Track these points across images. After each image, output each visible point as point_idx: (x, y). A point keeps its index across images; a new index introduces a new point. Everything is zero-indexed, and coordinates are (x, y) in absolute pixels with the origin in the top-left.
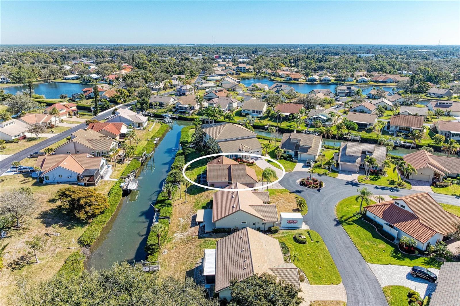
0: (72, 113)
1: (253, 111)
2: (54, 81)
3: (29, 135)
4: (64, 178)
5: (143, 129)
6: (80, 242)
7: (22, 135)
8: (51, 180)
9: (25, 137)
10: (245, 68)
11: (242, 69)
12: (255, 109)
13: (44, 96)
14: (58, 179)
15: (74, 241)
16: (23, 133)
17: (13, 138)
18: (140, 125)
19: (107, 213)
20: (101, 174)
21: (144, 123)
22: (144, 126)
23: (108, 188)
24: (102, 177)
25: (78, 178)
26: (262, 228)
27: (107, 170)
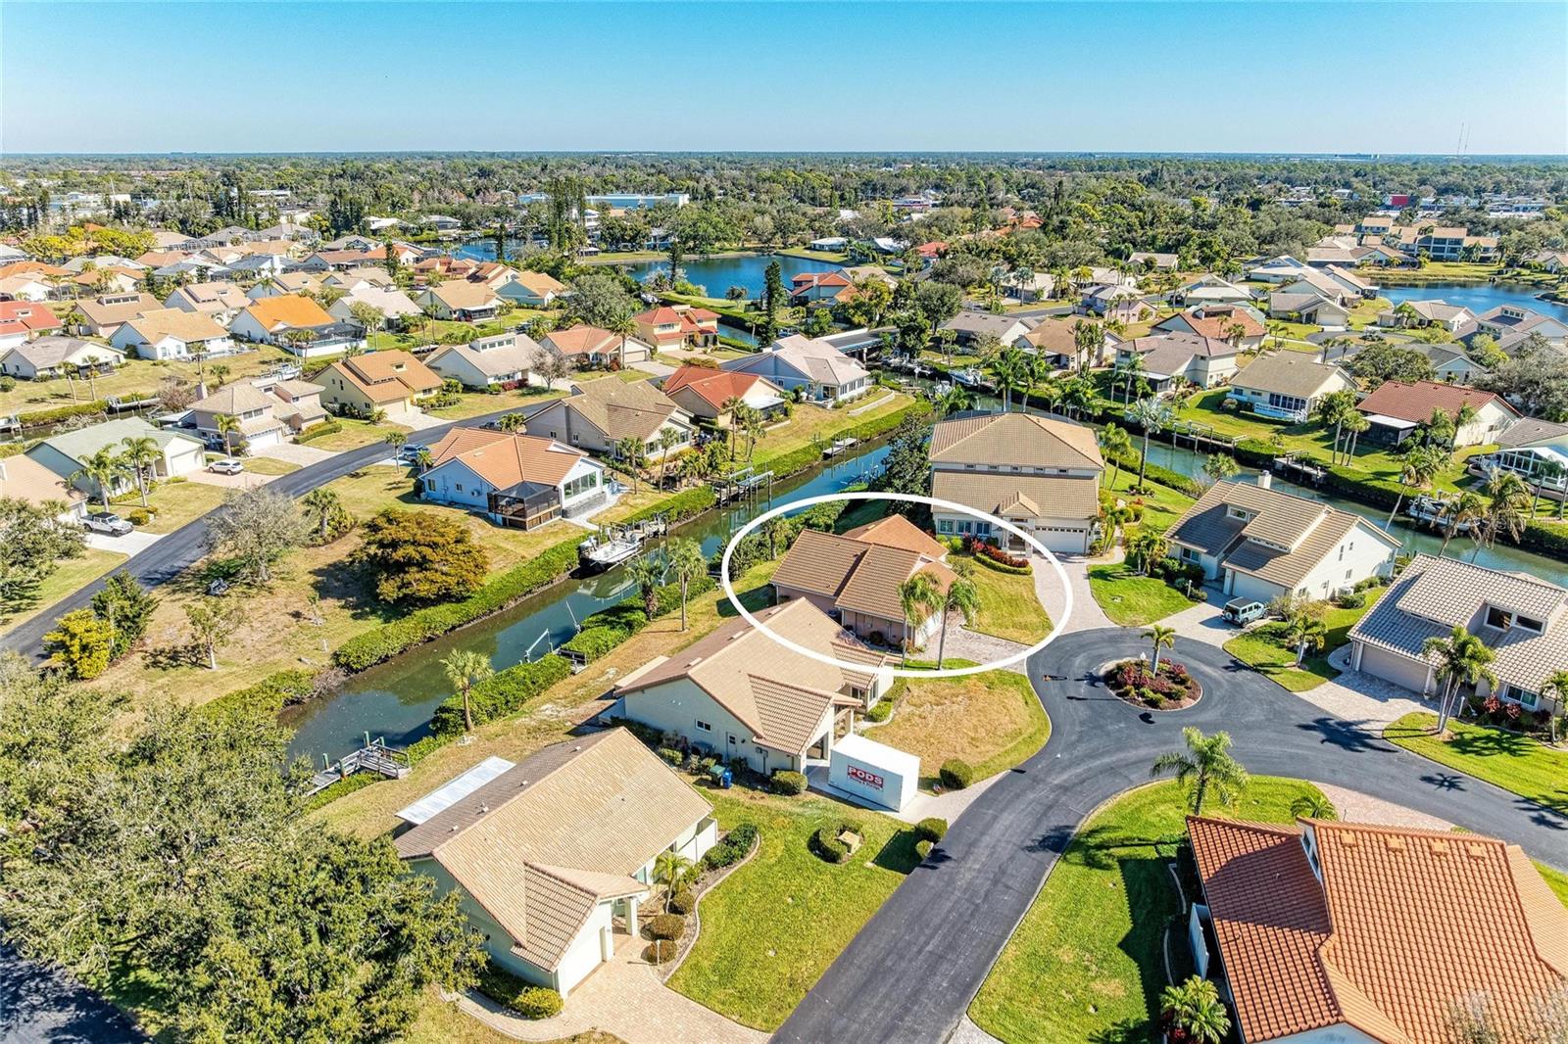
1: (1272, 395)
2: (783, 252)
3: (535, 380)
4: (465, 496)
5: (835, 407)
6: (336, 656)
7: (519, 376)
8: (439, 492)
9: (522, 384)
11: (1447, 246)
12: (1282, 391)
13: (703, 288)
14: (453, 493)
15: (329, 647)
16: (524, 372)
17: (491, 381)
18: (829, 391)
19: (471, 607)
20: (567, 503)
21: (844, 390)
22: (841, 398)
23: (550, 543)
24: (564, 513)
25: (494, 500)
26: (757, 763)
27: (600, 499)
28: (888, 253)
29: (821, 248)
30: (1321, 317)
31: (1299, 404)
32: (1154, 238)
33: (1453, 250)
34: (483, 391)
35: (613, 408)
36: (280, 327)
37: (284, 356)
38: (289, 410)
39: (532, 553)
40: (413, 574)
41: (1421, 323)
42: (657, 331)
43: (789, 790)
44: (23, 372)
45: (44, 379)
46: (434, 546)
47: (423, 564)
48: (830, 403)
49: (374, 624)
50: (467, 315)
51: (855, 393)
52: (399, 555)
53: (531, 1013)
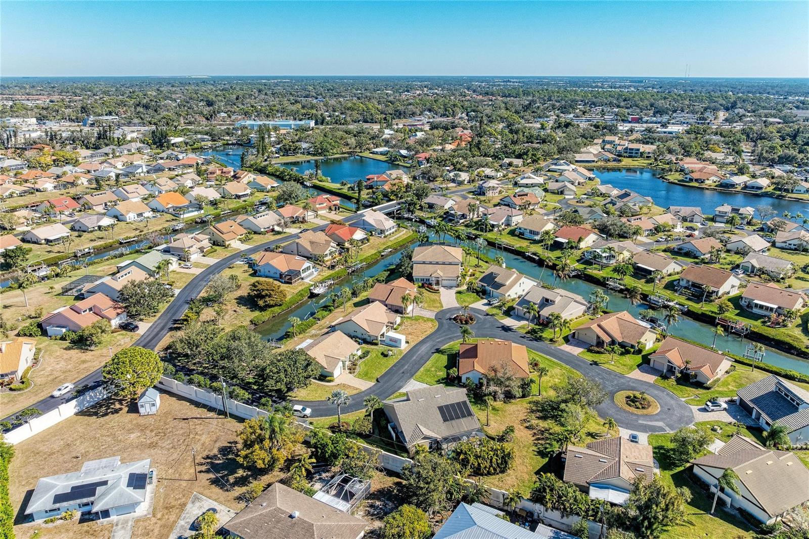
0: (333, 208)
1: (530, 230)
2: (360, 154)
3: (277, 228)
4: (272, 274)
5: (385, 237)
6: (251, 321)
7: (271, 227)
8: (262, 273)
9: (273, 230)
10: (638, 150)
11: (634, 151)
12: (533, 229)
14: (267, 273)
15: (248, 319)
16: (273, 226)
17: (262, 230)
18: (382, 232)
19: (283, 307)
20: (303, 275)
21: (387, 231)
22: (387, 233)
23: (300, 288)
24: (302, 279)
25: (281, 275)
26: (368, 339)
27: (312, 274)
28: (405, 157)
29: (376, 153)
30: (566, 192)
31: (537, 234)
32: (515, 151)
33: (637, 153)
34: (260, 234)
35: (312, 243)
36: (170, 206)
37: (174, 218)
38: (199, 245)
39: (296, 291)
40: (267, 299)
41: (601, 194)
42: (317, 206)
43: (376, 344)
44: (83, 229)
45: (92, 232)
46: (273, 290)
47: (270, 296)
48: (383, 235)
49: (257, 313)
50: (238, 197)
51: (391, 231)
52: (263, 293)
53: (329, 381)
